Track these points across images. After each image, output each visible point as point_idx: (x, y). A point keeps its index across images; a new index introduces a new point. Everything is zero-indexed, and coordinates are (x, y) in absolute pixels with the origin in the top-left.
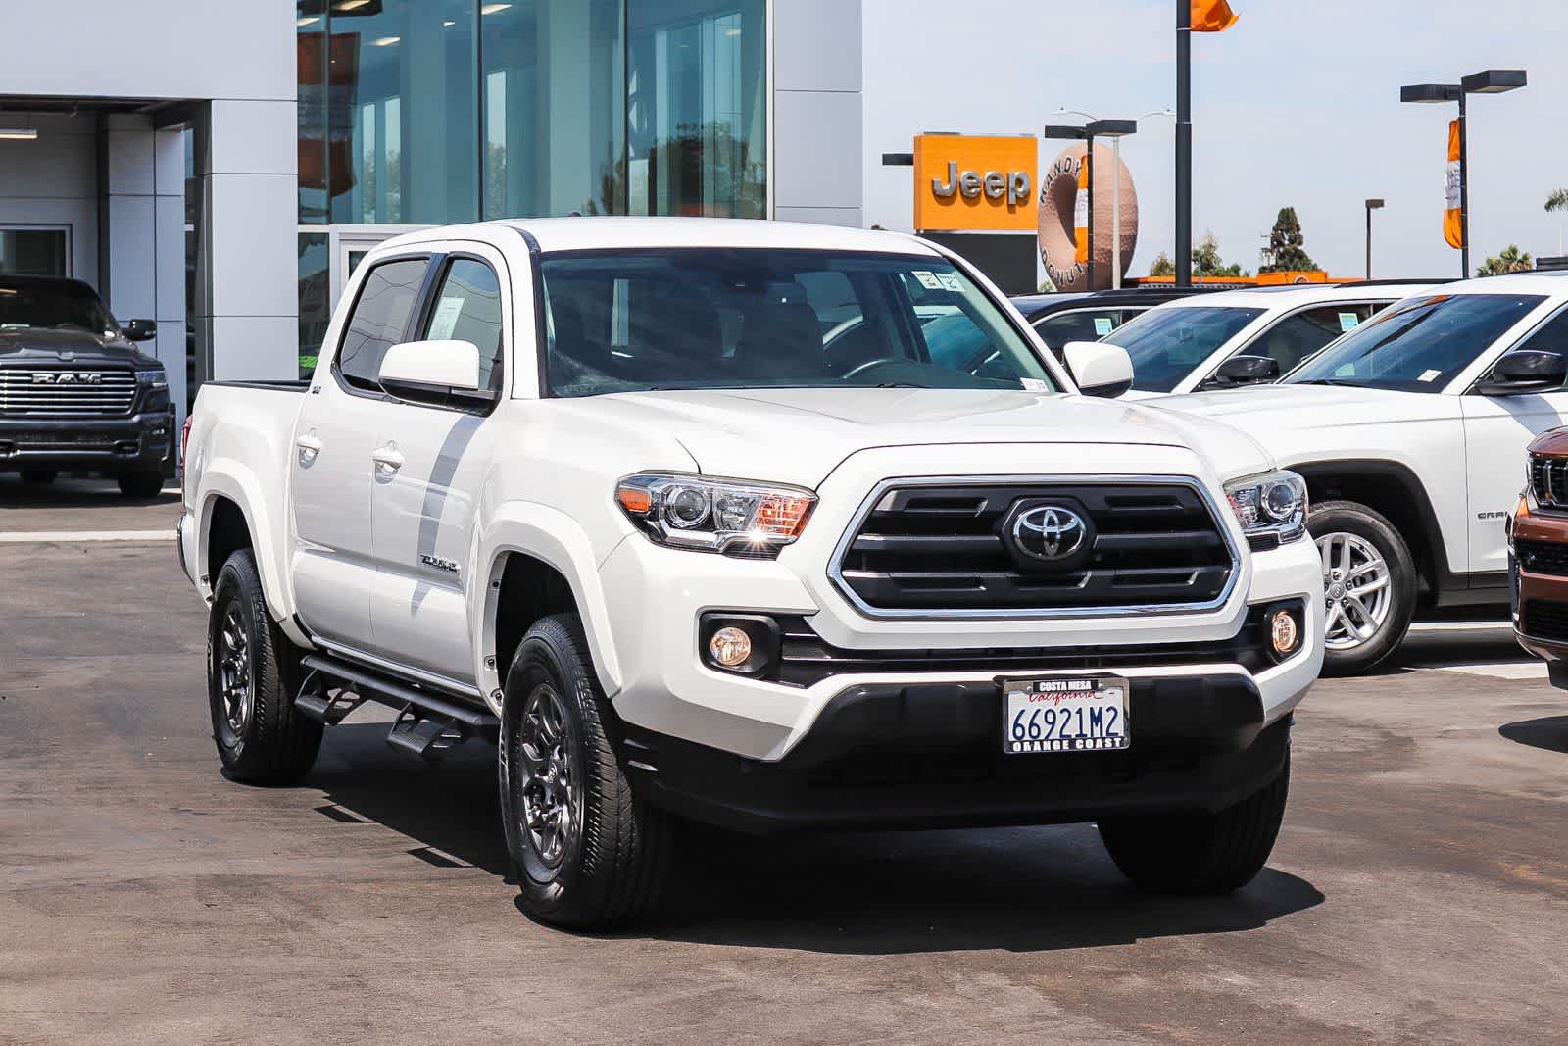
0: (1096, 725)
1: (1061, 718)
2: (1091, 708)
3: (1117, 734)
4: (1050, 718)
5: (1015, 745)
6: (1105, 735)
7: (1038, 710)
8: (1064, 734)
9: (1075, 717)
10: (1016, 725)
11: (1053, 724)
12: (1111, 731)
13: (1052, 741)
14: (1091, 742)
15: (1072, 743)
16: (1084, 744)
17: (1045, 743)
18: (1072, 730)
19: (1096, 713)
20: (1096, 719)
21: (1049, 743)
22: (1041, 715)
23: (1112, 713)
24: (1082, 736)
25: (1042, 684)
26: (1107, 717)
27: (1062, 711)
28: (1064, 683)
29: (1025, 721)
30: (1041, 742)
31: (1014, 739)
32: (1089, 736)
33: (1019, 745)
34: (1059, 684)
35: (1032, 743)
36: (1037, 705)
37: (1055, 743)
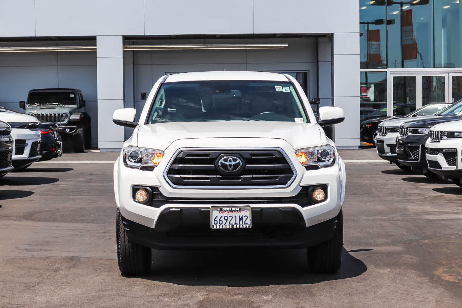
0: (241, 221)
1: (229, 219)
2: (239, 216)
3: (247, 224)
4: (226, 218)
5: (214, 226)
6: (243, 224)
7: (222, 216)
8: (230, 223)
9: (234, 218)
10: (215, 220)
11: (227, 220)
12: (245, 223)
13: (226, 225)
14: (239, 226)
15: (233, 226)
16: (236, 226)
17: (224, 226)
18: (233, 222)
19: (241, 218)
20: (241, 219)
21: (225, 226)
22: (223, 217)
23: (246, 217)
24: (236, 224)
25: (223, 209)
26: (244, 219)
27: (230, 217)
28: (230, 208)
29: (218, 219)
30: (223, 226)
31: (214, 224)
32: (238, 224)
33: (216, 226)
34: (229, 208)
35: (219, 226)
36: (222, 214)
37: (227, 226)
